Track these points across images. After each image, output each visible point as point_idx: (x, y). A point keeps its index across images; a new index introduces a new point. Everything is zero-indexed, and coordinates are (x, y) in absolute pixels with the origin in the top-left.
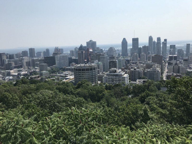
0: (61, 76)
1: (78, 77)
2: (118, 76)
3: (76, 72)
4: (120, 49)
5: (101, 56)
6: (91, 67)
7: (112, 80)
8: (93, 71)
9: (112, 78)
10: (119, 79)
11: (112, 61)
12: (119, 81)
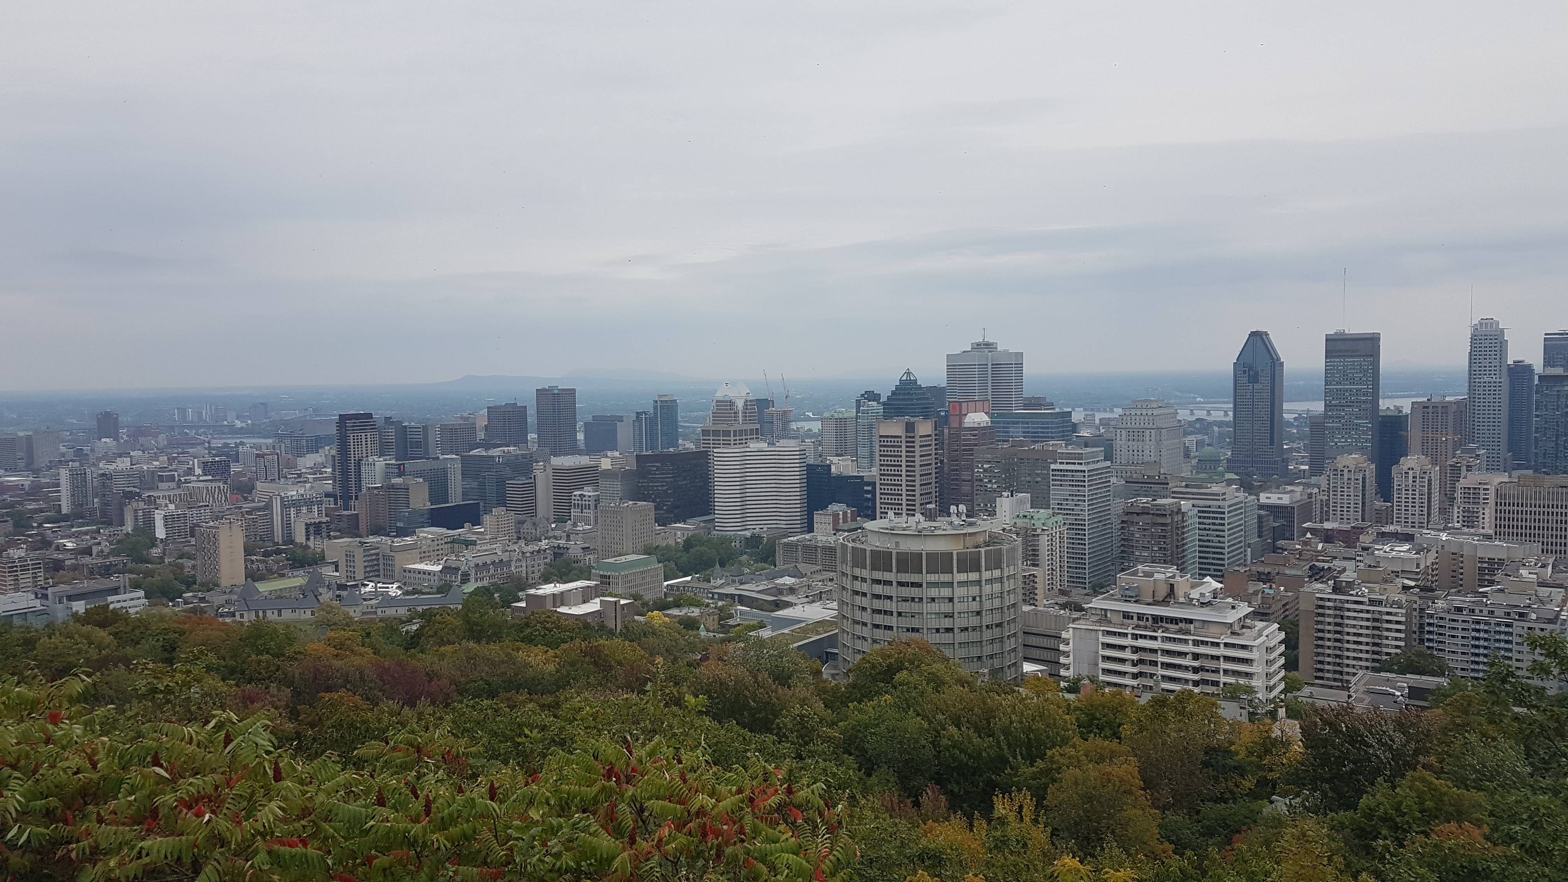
0: (742, 600)
1: (866, 617)
2: (1188, 632)
3: (855, 578)
4: (1217, 416)
5: (1053, 467)
6: (970, 541)
7: (1141, 662)
8: (986, 575)
9: (1141, 643)
10: (1196, 656)
11: (1144, 512)
12: (1196, 670)
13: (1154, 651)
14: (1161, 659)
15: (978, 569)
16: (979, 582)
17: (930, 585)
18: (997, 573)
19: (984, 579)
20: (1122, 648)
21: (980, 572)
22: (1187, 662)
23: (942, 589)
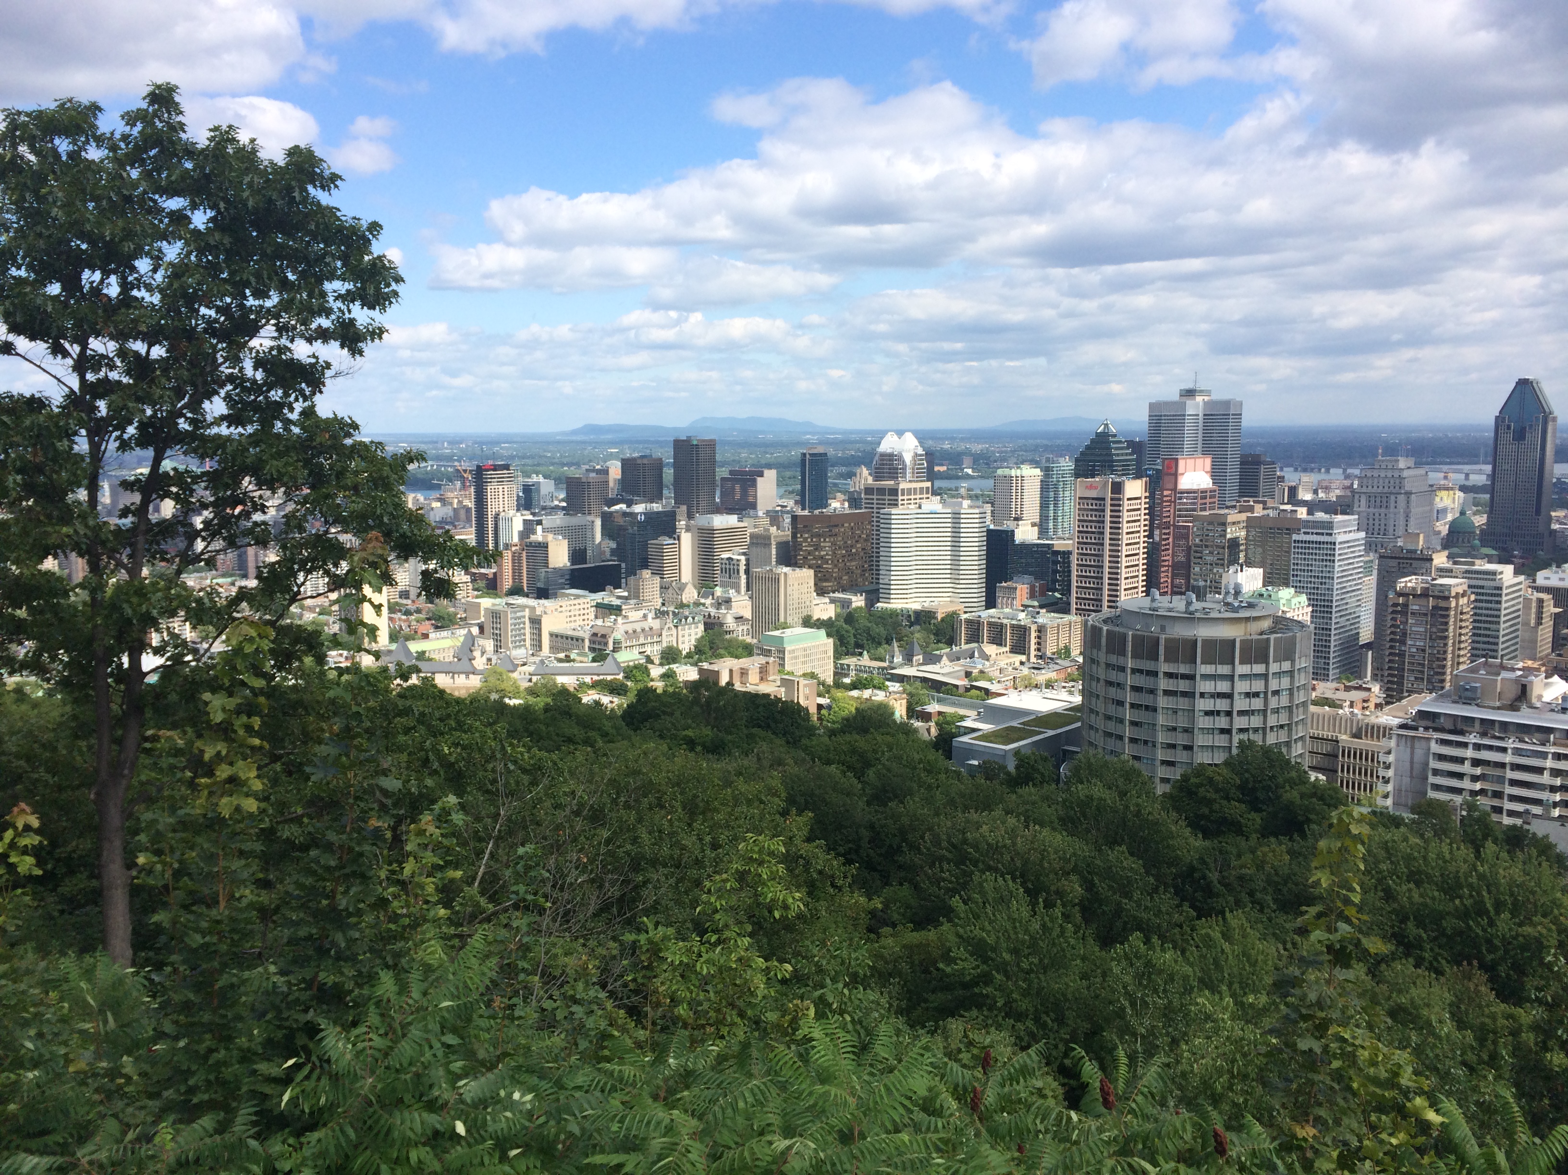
0: (932, 684)
2: (1546, 744)
7: (1484, 777)
9: (1485, 755)
10: (1556, 773)
11: (1423, 594)
12: (1554, 789)
13: (1503, 765)
14: (1510, 774)
15: (1265, 660)
16: (1265, 676)
17: (1205, 677)
18: (1286, 666)
19: (1271, 671)
20: (1461, 761)
21: (1267, 664)
22: (1546, 778)
23: (1219, 683)
